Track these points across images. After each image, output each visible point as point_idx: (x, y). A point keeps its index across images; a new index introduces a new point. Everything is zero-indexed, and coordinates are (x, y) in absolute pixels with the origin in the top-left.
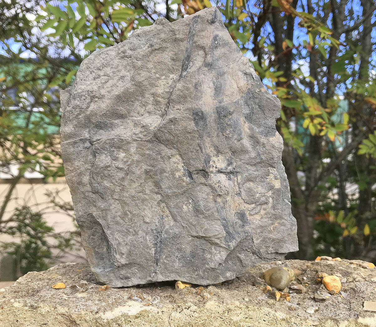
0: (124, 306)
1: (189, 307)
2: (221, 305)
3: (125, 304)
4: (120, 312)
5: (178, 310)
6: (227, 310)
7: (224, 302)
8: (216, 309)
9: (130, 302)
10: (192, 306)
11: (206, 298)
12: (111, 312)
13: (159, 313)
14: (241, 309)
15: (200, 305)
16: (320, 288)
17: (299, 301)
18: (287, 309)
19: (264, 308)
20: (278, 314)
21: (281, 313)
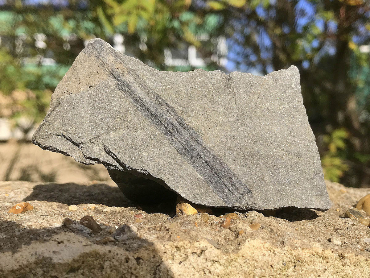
0: (46, 241)
1: (203, 251)
2: (278, 250)
3: (48, 238)
4: (32, 255)
5: (175, 258)
6: (293, 261)
7: (286, 242)
8: (266, 257)
9: (63, 233)
10: (209, 250)
11: (243, 234)
12: (10, 253)
13: (130, 262)
14: (325, 261)
15: (228, 247)
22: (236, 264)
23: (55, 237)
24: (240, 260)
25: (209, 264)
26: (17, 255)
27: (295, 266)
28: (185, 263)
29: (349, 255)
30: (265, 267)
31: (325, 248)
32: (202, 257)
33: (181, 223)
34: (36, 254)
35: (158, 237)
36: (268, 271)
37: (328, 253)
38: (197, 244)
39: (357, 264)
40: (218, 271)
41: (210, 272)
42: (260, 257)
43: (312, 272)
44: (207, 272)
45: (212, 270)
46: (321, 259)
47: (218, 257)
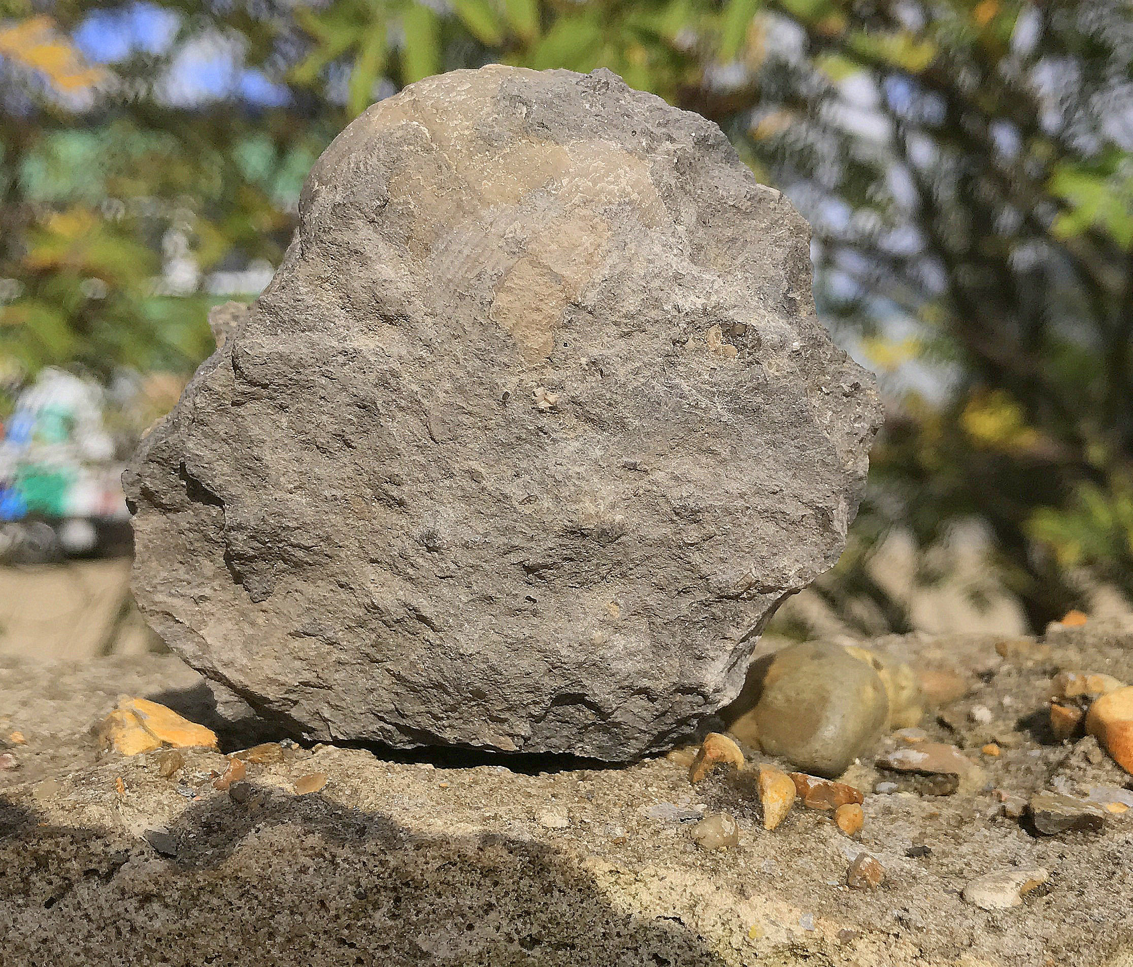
1: (115, 868)
2: (344, 853)
5: (33, 890)
6: (390, 885)
8: (306, 878)
10: (134, 861)
14: (489, 882)
16: (1074, 761)
17: (923, 835)
18: (833, 881)
19: (662, 872)
20: (759, 913)
21: (783, 906)
22: (215, 902)
24: (230, 892)
25: (131, 904)
27: (397, 900)
28: (62, 904)
30: (303, 908)
32: (113, 883)
38: (96, 845)
40: (157, 924)
41: (133, 930)
43: (450, 914)
45: (140, 919)
46: (477, 876)
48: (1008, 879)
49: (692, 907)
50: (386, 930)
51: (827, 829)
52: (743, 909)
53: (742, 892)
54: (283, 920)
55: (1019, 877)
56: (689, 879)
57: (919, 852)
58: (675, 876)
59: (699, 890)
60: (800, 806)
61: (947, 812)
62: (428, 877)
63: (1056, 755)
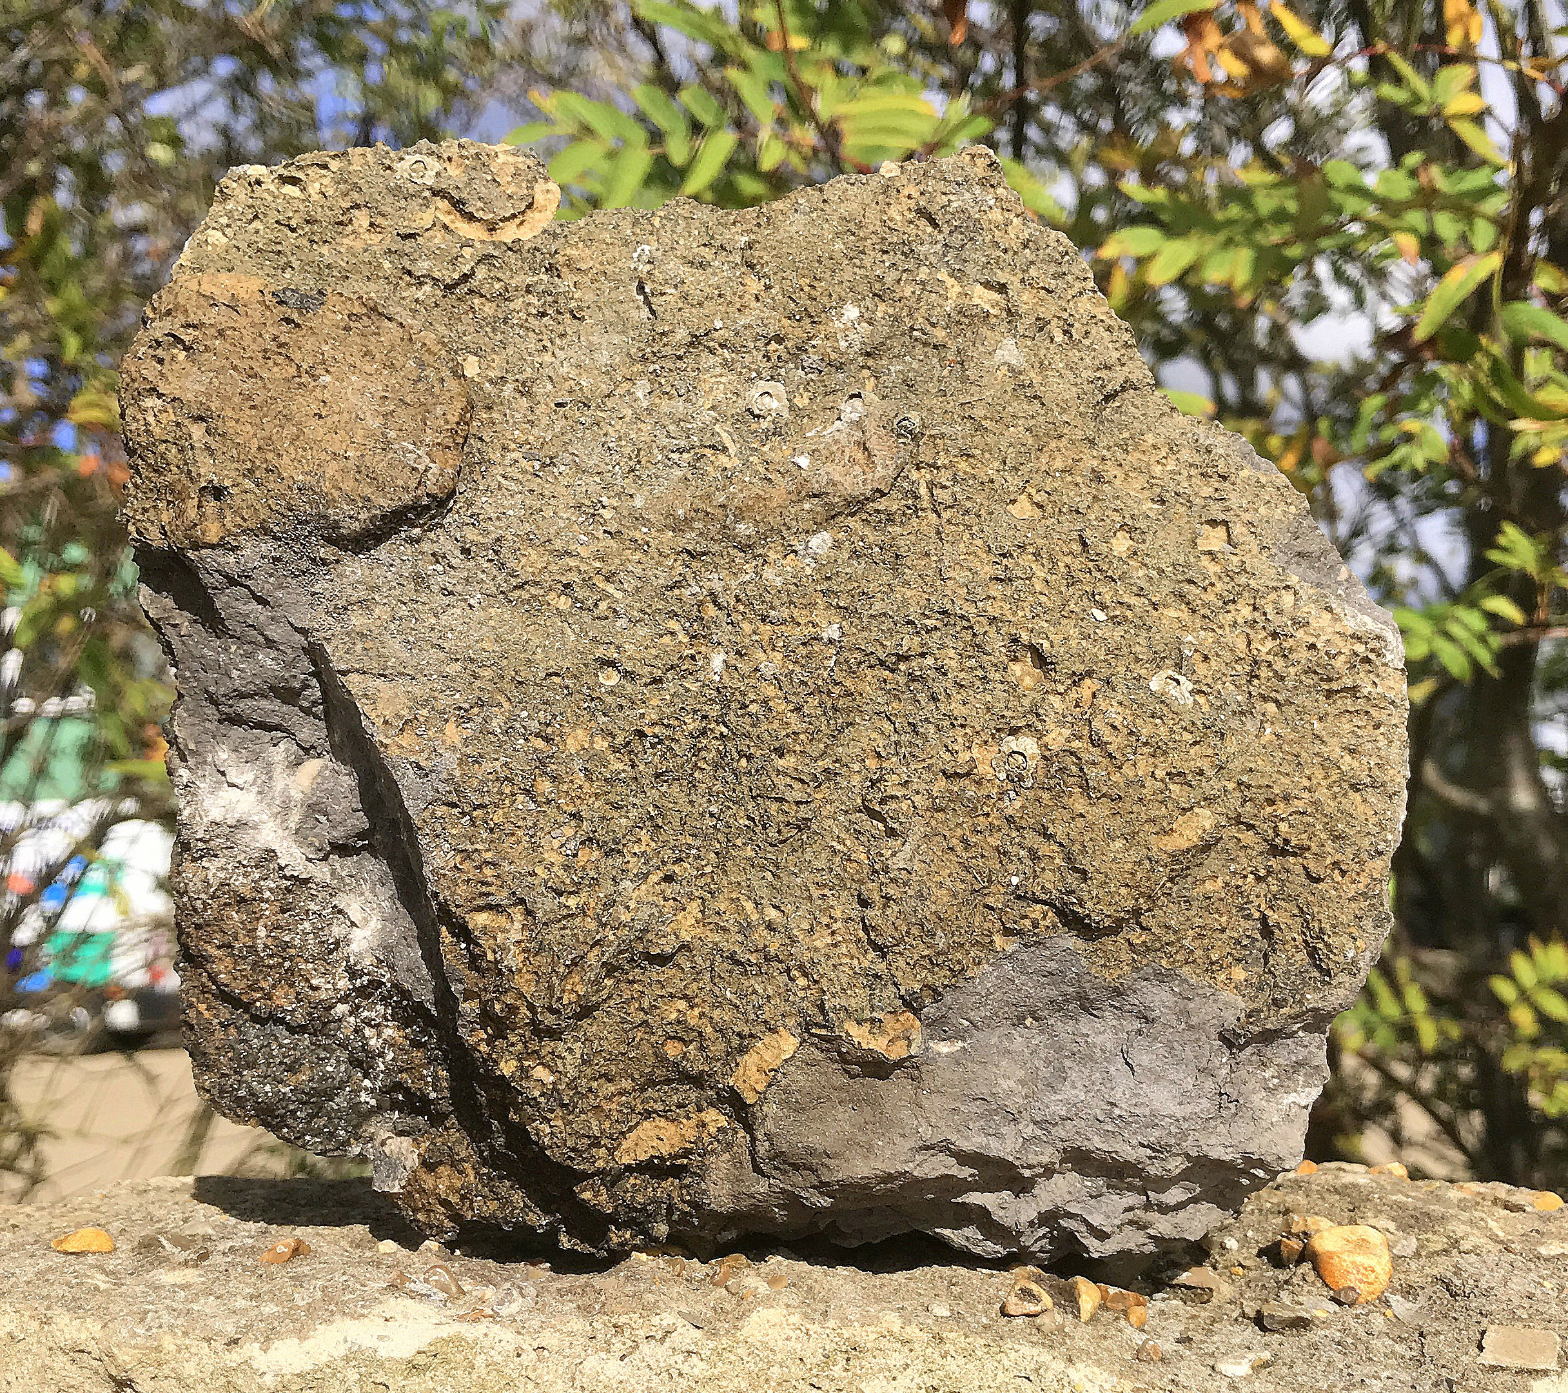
0: (362, 1315)
1: (666, 1334)
2: (815, 1327)
3: (365, 1311)
4: (338, 1342)
5: (613, 1348)
6: (844, 1348)
7: (831, 1312)
8: (792, 1343)
9: (392, 1301)
10: (679, 1330)
11: (751, 1298)
12: (296, 1341)
13: (524, 1356)
14: (906, 1349)
15: (719, 1324)
16: (1295, 1280)
17: (1187, 1329)
18: (1128, 1356)
19: (1017, 1347)
20: (1081, 1374)
21: (1096, 1369)
22: (733, 1358)
23: (378, 1309)
24: (742, 1351)
25: (680, 1358)
26: (308, 1344)
27: (848, 1360)
28: (632, 1357)
29: (952, 1335)
30: (789, 1362)
31: (907, 1321)
32: (667, 1344)
33: (627, 1278)
34: (346, 1341)
35: (579, 1307)
36: (796, 1370)
37: (912, 1331)
38: (656, 1320)
39: (969, 1355)
40: (696, 1371)
41: (680, 1375)
42: (780, 1343)
43: (881, 1370)
44: (675, 1375)
45: (685, 1369)
46: (899, 1345)
47: (696, 1344)
48: (1243, 1357)
49: (1037, 1370)
50: (841, 1379)
51: (1123, 1322)
52: (1071, 1371)
53: (1070, 1360)
54: (776, 1370)
55: (1251, 1356)
56: (1035, 1351)
57: (1185, 1340)
58: (1026, 1350)
59: (1042, 1359)
60: (1103, 1307)
61: (1204, 1314)
62: (869, 1345)
63: (1282, 1275)
